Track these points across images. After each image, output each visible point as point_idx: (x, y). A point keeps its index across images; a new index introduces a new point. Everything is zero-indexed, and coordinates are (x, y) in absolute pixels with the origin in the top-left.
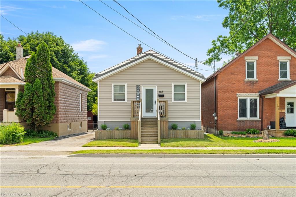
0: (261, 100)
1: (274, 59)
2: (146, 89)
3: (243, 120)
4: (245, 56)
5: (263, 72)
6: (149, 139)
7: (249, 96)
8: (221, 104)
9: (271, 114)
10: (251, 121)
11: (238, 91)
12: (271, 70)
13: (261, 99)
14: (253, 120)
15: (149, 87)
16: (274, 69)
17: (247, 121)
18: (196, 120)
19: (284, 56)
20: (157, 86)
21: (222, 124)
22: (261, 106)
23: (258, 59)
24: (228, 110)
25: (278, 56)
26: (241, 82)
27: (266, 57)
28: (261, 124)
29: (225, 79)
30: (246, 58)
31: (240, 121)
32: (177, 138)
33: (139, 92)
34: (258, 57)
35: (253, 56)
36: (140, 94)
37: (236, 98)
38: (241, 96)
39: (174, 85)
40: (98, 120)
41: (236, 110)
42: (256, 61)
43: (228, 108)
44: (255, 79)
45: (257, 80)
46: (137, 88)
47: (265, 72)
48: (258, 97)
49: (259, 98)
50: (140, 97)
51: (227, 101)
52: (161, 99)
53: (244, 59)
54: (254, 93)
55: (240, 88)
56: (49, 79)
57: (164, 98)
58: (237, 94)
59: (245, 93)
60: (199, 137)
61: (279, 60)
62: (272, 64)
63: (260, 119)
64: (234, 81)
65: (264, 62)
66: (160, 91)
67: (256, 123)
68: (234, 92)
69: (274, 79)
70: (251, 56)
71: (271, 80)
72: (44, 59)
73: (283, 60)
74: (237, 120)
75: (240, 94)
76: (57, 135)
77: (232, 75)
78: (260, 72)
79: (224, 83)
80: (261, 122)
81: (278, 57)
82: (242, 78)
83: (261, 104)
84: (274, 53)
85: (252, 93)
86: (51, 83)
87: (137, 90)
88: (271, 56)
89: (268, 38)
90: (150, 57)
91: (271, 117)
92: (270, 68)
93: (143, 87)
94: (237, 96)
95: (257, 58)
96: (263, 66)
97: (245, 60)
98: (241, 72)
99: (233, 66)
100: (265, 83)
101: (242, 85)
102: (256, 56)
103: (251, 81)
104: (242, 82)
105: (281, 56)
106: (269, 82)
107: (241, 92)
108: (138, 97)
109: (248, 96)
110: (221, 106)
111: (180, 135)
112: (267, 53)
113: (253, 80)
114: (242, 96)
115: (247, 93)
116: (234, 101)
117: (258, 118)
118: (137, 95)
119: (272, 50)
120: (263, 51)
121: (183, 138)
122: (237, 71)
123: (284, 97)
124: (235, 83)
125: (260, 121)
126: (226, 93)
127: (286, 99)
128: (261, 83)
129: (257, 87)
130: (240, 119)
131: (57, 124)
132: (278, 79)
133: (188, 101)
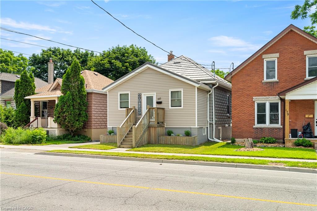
0: (283, 104)
1: (300, 55)
2: (147, 97)
3: (261, 127)
4: (263, 54)
5: (285, 71)
6: (128, 144)
7: (268, 99)
8: (236, 110)
9: (296, 121)
10: (271, 128)
11: (255, 94)
12: (296, 68)
13: (283, 102)
14: (272, 127)
15: (149, 94)
16: (299, 67)
17: (265, 128)
18: (191, 127)
19: (313, 50)
20: (155, 94)
21: (236, 132)
22: (283, 111)
23: (279, 57)
24: (243, 116)
25: (305, 50)
26: (258, 84)
27: (289, 54)
28: (282, 132)
29: (240, 82)
30: (264, 56)
31: (256, 128)
32: (166, 144)
33: (140, 100)
34: (279, 54)
35: (273, 53)
36: (141, 102)
37: (252, 102)
38: (258, 100)
39: (171, 92)
40: (108, 127)
41: (252, 115)
42: (277, 59)
43: (243, 113)
44: (276, 79)
45: (278, 81)
46: (139, 96)
47: (288, 70)
48: (278, 100)
49: (280, 101)
50: (141, 104)
51: (242, 106)
52: (159, 106)
53: (262, 57)
54: (273, 96)
55: (257, 91)
56: (81, 91)
57: (162, 104)
58: (253, 98)
59: (262, 96)
60: (188, 144)
61: (306, 55)
62: (296, 60)
63: (282, 127)
64: (250, 83)
65: (287, 59)
66: (158, 98)
67: (276, 131)
68: (250, 96)
69: (300, 78)
70: (271, 53)
71: (296, 80)
72: (75, 74)
73: (312, 54)
74: (254, 127)
75: (256, 97)
76: (90, 139)
77: (248, 77)
78: (281, 71)
79: (238, 86)
80: (282, 130)
81: (305, 52)
82: (260, 80)
83: (283, 109)
84: (299, 48)
85: (272, 96)
86: (82, 94)
87: (138, 98)
88: (296, 51)
89: (291, 31)
90: (148, 66)
91: (296, 124)
92: (294, 66)
93: (144, 95)
94: (254, 100)
95: (277, 55)
96: (285, 63)
97: (263, 59)
98: (259, 73)
99: (249, 67)
100: (288, 83)
101: (260, 88)
102: (277, 53)
103: (270, 82)
104: (260, 84)
105: (309, 50)
106: (293, 82)
107: (259, 95)
108: (139, 105)
109: (266, 99)
110: (235, 112)
111: (169, 141)
112: (291, 48)
113: (272, 81)
114: (260, 100)
115: (265, 96)
116: (250, 105)
117: (279, 125)
118: (138, 103)
119: (298, 44)
120: (286, 46)
121: (172, 144)
122: (254, 72)
123: (312, 100)
124: (251, 86)
125: (282, 128)
126: (241, 97)
127: (315, 102)
128: (283, 84)
129: (277, 89)
130: (257, 125)
131: (90, 129)
132: (304, 78)
133: (184, 107)
